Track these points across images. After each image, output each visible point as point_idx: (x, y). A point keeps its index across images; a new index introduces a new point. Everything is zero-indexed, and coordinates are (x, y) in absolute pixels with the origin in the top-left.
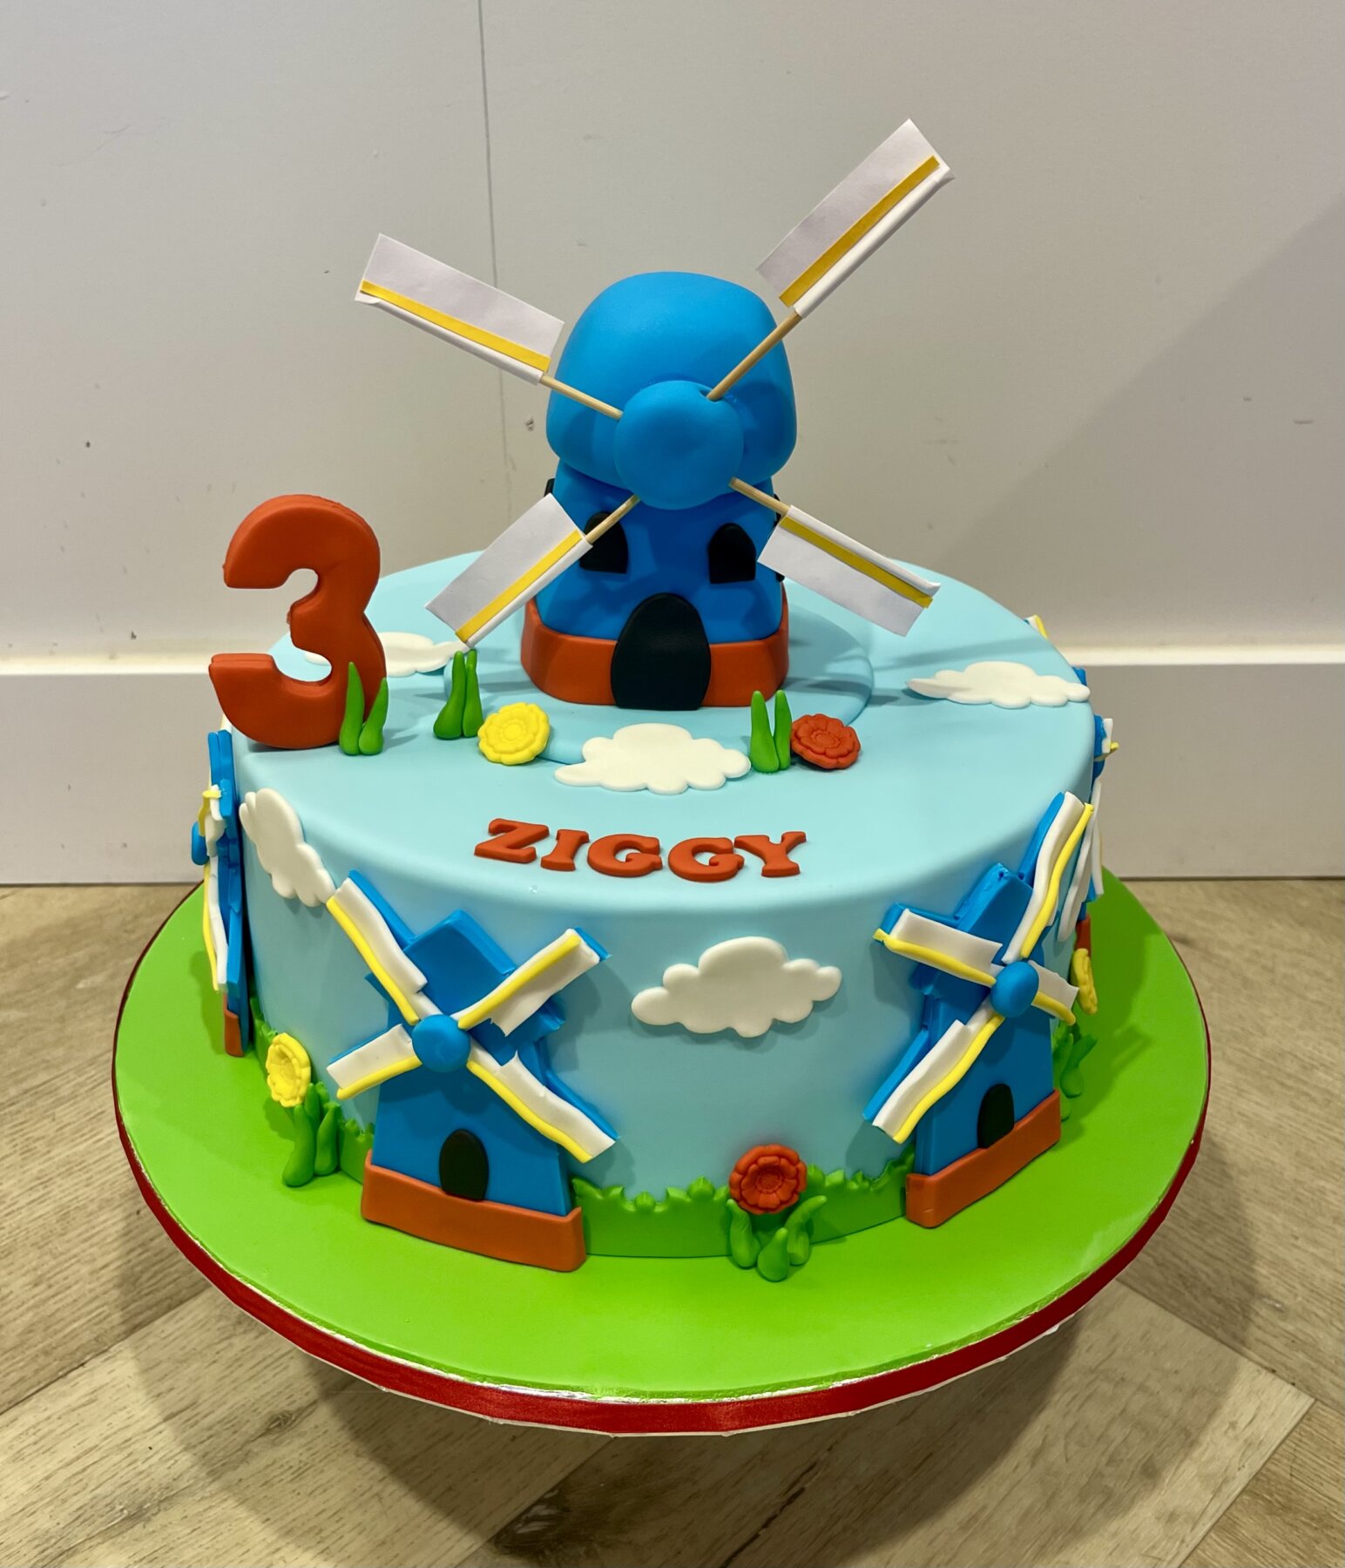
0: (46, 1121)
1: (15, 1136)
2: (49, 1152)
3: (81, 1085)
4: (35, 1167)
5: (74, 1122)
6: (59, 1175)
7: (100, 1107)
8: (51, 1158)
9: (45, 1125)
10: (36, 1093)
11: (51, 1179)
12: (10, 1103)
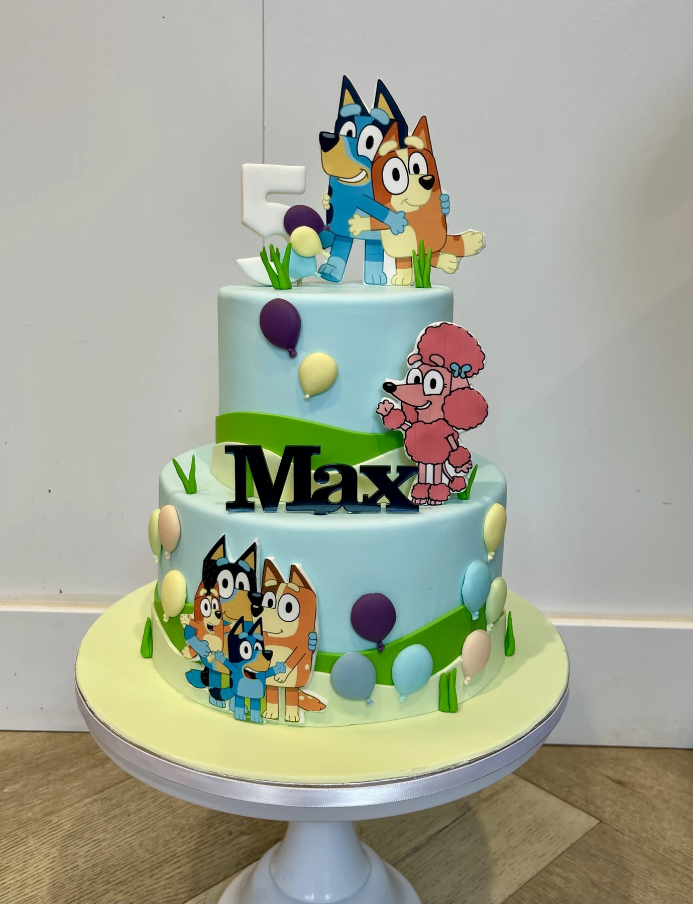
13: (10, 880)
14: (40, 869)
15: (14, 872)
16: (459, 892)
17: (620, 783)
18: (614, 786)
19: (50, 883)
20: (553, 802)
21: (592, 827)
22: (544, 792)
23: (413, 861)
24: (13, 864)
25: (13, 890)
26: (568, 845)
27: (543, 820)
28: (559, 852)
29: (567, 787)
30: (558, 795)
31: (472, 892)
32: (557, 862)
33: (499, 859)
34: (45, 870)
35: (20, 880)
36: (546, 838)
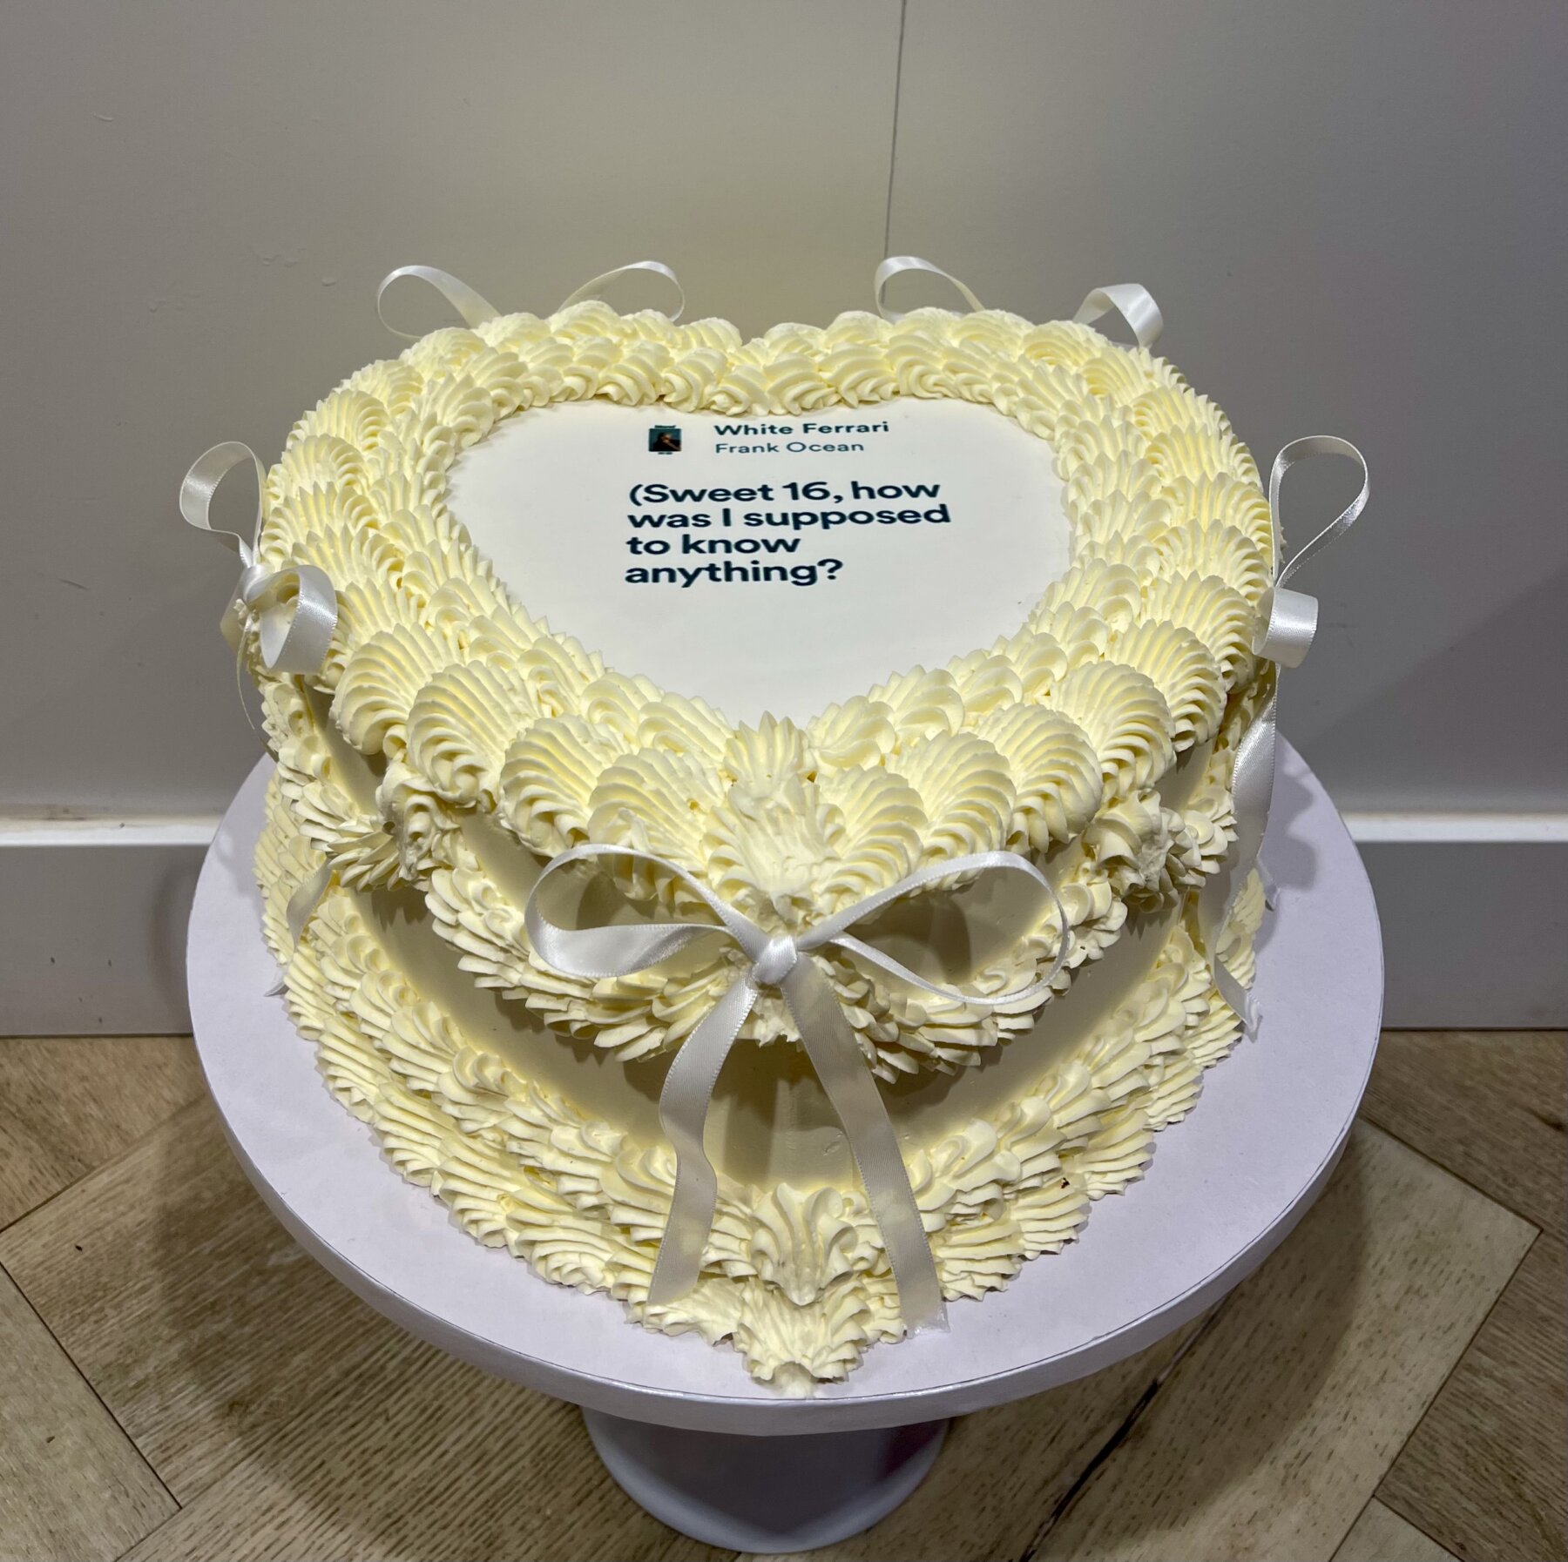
0: (379, 1422)
1: (350, 1446)
2: (391, 1473)
3: (407, 1362)
4: (382, 1497)
5: (411, 1423)
6: (410, 1510)
7: (436, 1398)
8: (395, 1484)
9: (378, 1430)
10: (360, 1375)
11: (401, 1517)
12: (332, 1392)
13: (455, 1443)
14: (502, 1410)
15: (457, 1421)
16: (1314, 1430)
17: (1558, 1126)
18: (1549, 1133)
19: (532, 1448)
20: (1441, 1185)
21: (1526, 1248)
22: (1418, 1157)
23: (1211, 1354)
24: (448, 1399)
25: (467, 1470)
26: (1495, 1297)
27: (1433, 1233)
28: (1480, 1317)
29: (1461, 1142)
30: (1447, 1163)
31: (1340, 1428)
32: (1481, 1342)
33: (1372, 1341)
34: (514, 1413)
35: (474, 1440)
36: (1447, 1279)
